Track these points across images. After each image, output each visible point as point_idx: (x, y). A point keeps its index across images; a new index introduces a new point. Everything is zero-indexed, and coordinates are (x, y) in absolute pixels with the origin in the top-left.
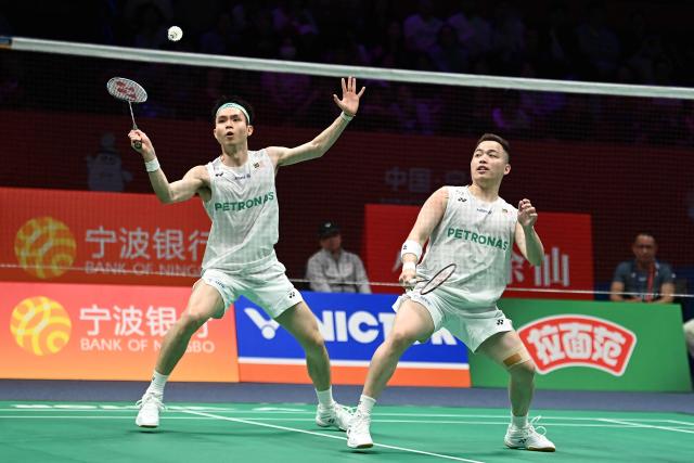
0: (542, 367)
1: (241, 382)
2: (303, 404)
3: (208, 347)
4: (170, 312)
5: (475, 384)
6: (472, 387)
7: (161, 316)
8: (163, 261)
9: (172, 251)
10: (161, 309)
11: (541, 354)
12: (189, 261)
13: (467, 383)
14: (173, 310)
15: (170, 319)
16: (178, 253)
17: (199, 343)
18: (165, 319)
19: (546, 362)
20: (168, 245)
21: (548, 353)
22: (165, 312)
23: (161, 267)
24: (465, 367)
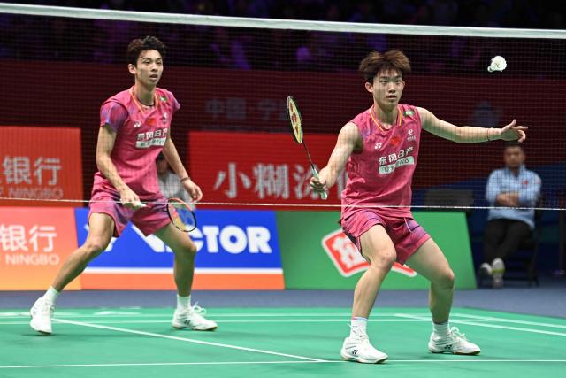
0: (346, 270)
1: (83, 290)
2: (137, 308)
3: (54, 259)
4: (19, 230)
5: (289, 286)
6: (286, 289)
7: (11, 233)
8: (13, 185)
9: (19, 177)
10: (11, 228)
11: (345, 259)
12: (35, 184)
13: (281, 286)
14: (22, 228)
15: (19, 235)
16: (25, 177)
17: (45, 257)
18: (15, 235)
19: (349, 265)
20: (16, 170)
21: (351, 257)
22: (14, 230)
23: (11, 190)
24: (279, 271)
